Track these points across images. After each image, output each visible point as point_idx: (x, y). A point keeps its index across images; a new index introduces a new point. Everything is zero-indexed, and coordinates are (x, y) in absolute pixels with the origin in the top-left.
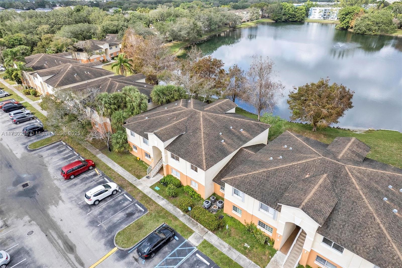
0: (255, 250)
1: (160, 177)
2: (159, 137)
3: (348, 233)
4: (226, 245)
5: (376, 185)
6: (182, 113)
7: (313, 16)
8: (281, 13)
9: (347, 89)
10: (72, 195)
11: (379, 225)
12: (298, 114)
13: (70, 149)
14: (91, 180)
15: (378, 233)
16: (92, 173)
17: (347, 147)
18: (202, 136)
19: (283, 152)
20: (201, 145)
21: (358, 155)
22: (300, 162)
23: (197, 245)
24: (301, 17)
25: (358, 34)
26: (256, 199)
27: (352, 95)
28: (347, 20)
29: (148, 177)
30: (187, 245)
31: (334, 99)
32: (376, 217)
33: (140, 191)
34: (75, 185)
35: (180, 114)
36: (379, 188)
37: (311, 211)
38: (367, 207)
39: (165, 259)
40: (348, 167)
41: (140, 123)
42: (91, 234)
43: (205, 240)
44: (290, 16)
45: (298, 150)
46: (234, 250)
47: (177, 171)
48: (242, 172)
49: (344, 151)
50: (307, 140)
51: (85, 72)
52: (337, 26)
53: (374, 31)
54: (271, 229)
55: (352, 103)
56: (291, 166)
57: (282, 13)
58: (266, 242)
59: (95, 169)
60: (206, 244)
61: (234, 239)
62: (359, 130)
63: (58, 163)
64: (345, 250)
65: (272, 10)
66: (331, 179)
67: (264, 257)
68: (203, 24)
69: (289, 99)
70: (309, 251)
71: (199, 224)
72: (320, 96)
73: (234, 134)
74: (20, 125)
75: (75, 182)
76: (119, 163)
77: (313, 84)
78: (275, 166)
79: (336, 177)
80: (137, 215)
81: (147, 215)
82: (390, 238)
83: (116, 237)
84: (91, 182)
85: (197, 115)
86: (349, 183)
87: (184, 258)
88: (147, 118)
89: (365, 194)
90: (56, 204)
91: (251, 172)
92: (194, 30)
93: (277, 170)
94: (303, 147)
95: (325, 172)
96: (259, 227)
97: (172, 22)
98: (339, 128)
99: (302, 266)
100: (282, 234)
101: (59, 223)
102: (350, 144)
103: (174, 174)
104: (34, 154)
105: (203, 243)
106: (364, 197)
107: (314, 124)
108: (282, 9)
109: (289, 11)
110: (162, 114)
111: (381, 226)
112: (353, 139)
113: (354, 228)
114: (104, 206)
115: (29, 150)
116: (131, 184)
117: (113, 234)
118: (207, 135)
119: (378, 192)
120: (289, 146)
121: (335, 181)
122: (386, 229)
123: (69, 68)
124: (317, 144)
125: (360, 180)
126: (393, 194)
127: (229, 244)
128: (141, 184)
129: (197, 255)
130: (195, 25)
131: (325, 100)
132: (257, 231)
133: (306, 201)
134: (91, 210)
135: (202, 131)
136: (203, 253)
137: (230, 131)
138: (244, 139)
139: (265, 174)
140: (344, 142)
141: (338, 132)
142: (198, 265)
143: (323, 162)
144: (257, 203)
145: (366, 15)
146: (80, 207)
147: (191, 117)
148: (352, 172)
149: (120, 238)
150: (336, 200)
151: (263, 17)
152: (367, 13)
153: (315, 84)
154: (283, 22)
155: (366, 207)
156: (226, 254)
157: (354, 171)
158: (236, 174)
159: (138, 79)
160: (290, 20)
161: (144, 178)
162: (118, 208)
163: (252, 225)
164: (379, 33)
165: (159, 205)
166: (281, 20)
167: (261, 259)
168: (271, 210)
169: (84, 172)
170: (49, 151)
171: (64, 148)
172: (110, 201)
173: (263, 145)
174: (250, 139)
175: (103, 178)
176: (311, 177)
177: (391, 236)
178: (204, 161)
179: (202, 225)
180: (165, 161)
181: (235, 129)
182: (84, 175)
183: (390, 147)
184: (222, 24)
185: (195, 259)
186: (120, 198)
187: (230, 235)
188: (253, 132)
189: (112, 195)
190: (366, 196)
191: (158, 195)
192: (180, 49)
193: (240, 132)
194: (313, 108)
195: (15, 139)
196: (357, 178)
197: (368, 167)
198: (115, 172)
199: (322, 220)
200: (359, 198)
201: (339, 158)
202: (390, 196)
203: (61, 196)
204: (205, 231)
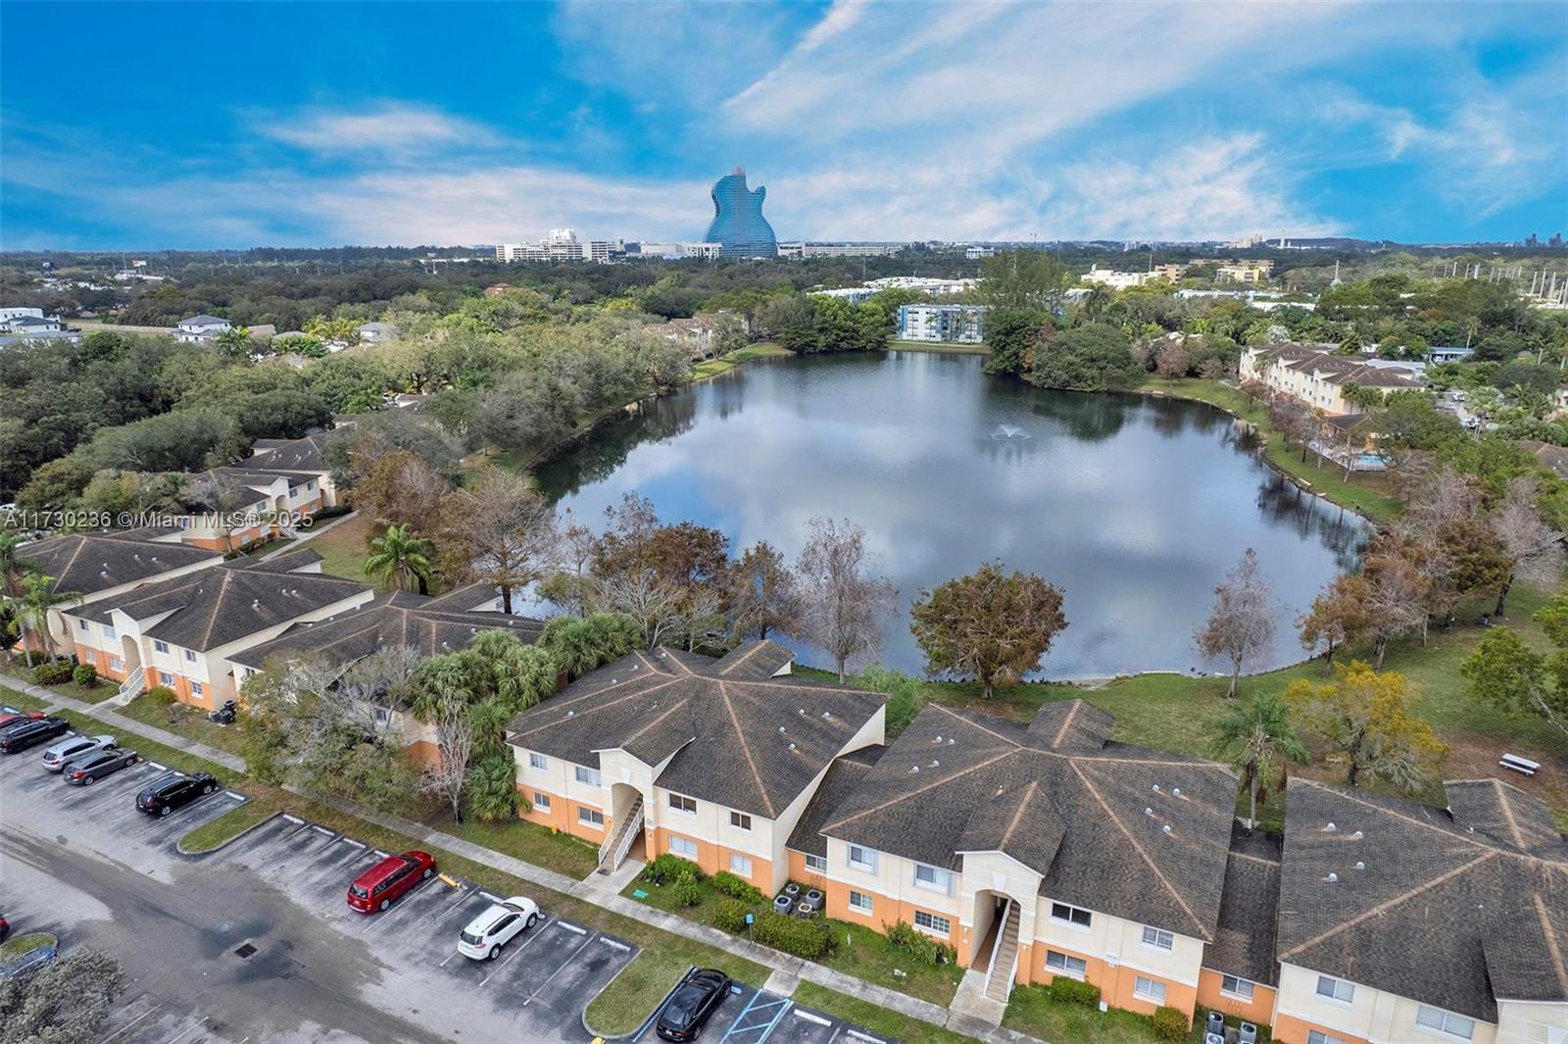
0: (918, 977)
1: (637, 867)
2: (639, 757)
3: (1093, 884)
4: (855, 980)
5: (1130, 789)
6: (669, 688)
7: (910, 331)
8: (811, 327)
9: (1047, 584)
10: (408, 950)
11: (1141, 857)
12: (942, 659)
13: (327, 832)
14: (442, 904)
15: (1142, 870)
16: (436, 888)
17: (1068, 722)
18: (742, 740)
19: (936, 752)
20: (747, 762)
21: (1092, 736)
22: (980, 766)
23: (790, 994)
24: (874, 337)
25: (1049, 389)
26: (907, 856)
27: (1061, 598)
28: (1014, 348)
29: (603, 872)
30: (766, 998)
31: (1021, 612)
32: (1136, 845)
33: (599, 909)
34: (403, 923)
35: (664, 692)
36: (1137, 794)
37: (1021, 852)
38: (1119, 829)
39: (726, 1037)
40: (1075, 760)
41: (555, 728)
42: (518, 1026)
43: (803, 980)
44: (842, 334)
45: (968, 742)
46: (875, 987)
47: (686, 839)
48: (860, 808)
49: (1062, 732)
50: (980, 719)
51: (281, 593)
52: (987, 365)
53: (1089, 382)
54: (944, 923)
55: (1063, 616)
56: (963, 777)
57: (815, 327)
58: (939, 959)
59: (441, 875)
60: (808, 989)
61: (867, 967)
62: (1093, 681)
63: (311, 876)
64: (1096, 917)
65: (781, 317)
66: (1047, 789)
67: (942, 988)
68: (575, 383)
69: (915, 622)
70: (1031, 943)
71: (778, 952)
72: (987, 608)
73: (811, 726)
74: (99, 788)
75: (398, 917)
76: (502, 850)
77: (967, 581)
78: (930, 783)
79: (1057, 784)
80: (614, 962)
81: (642, 956)
82: (1160, 875)
83: (587, 1018)
84: (447, 908)
85: (713, 691)
86: (1083, 792)
87: (771, 1025)
88: (571, 713)
89: (1113, 807)
90: (376, 979)
91: (880, 804)
92: (553, 407)
93: (935, 790)
94: (978, 734)
95: (1032, 778)
96: (916, 928)
97: (481, 387)
98: (1046, 683)
99: (1023, 986)
100: (971, 925)
101: (412, 1019)
102: (1071, 715)
103: (677, 850)
104: (213, 864)
105: (800, 988)
106: (1111, 813)
107: (986, 679)
108: (812, 313)
109: (835, 318)
110: (613, 699)
111: (1146, 857)
112: (1078, 704)
113: (1103, 872)
114: (518, 959)
115: (187, 856)
116: (566, 897)
117: (574, 1014)
118: (753, 737)
119: (1135, 800)
120: (946, 738)
121: (1055, 793)
122: (1154, 861)
123: (225, 584)
124: (1005, 725)
125: (1099, 783)
126: (1162, 800)
127: (861, 977)
128: (593, 890)
129: (797, 1012)
130: (555, 393)
131: (1001, 618)
132: (914, 938)
133: (1008, 835)
134: (485, 974)
135: (739, 729)
136: (809, 1005)
137: (801, 720)
138: (837, 736)
139: (912, 802)
140: (1060, 713)
141: (1045, 693)
142: (805, 1031)
143: (1025, 758)
144: (909, 866)
145: (1061, 336)
146: (450, 973)
147: (698, 698)
148: (1083, 770)
149: (600, 1017)
150: (1063, 828)
151: (755, 338)
152: (1062, 328)
153: (971, 581)
154: (822, 352)
155: (1118, 831)
156: (860, 998)
157: (1087, 767)
158: (848, 813)
159: (479, 603)
160: (844, 345)
161: (594, 875)
162: (556, 955)
163: (901, 926)
164: (1103, 387)
165: (662, 931)
166: (815, 348)
167: (937, 992)
168: (940, 874)
169: (412, 887)
170: (260, 848)
171: (305, 835)
172: (526, 944)
173: (874, 748)
174: (851, 735)
175: (475, 894)
176: (1007, 793)
177: (1162, 872)
178: (765, 797)
179: (786, 951)
180: (652, 819)
181: (810, 714)
182: (416, 896)
183: (1164, 713)
184: (634, 376)
185: (795, 1022)
186: (551, 934)
187: (855, 961)
188: (853, 716)
189: (525, 931)
190: (1113, 810)
191: (650, 908)
192: (517, 474)
193: (824, 721)
194: (977, 641)
195: (114, 830)
196: (1094, 779)
197: (1114, 757)
198: (501, 873)
199: (1043, 865)
200: (1104, 815)
201: (1056, 746)
202: (1158, 805)
203: (377, 959)
204: (797, 963)
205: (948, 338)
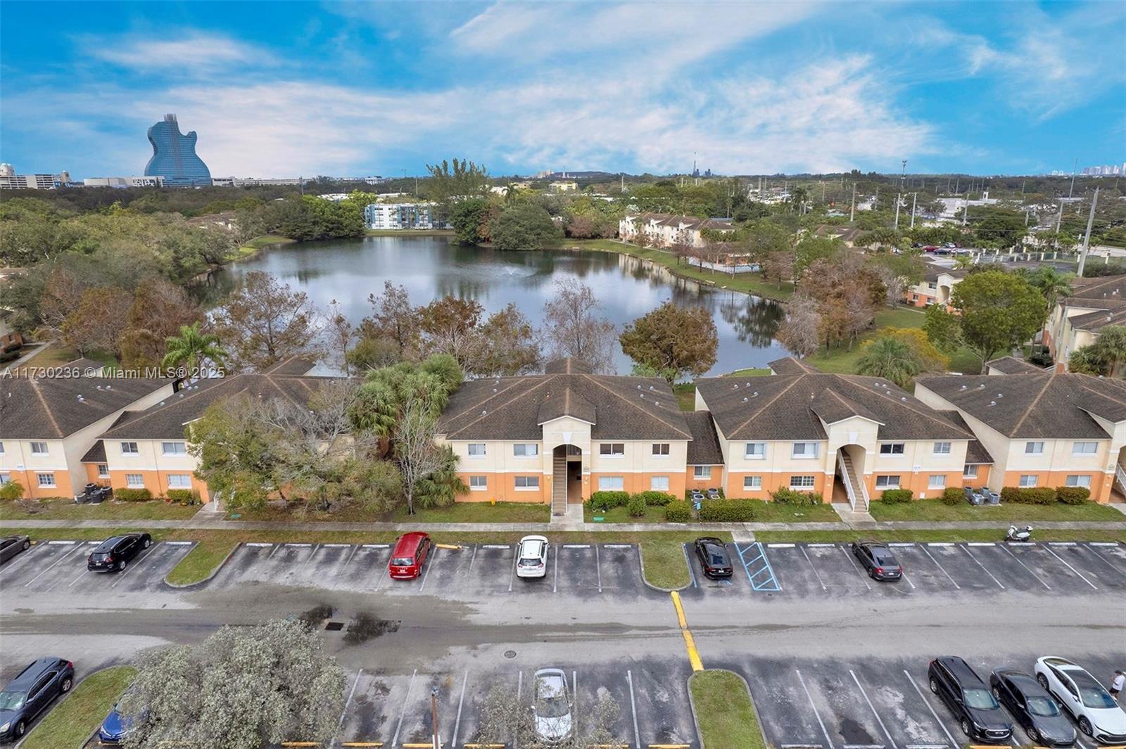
0: (811, 514)
1: (577, 507)
2: (582, 419)
3: (899, 428)
6: (548, 384)
7: (377, 223)
8: (306, 221)
11: (911, 410)
13: (302, 545)
14: (461, 561)
15: (917, 416)
16: (444, 553)
23: (753, 540)
24: (354, 227)
28: (472, 225)
29: (558, 514)
30: (743, 545)
34: (447, 578)
42: (611, 603)
43: (753, 532)
44: (330, 226)
46: (795, 524)
47: (614, 475)
48: (738, 423)
51: (96, 389)
54: (811, 479)
57: (309, 221)
58: (812, 502)
59: (438, 545)
60: (761, 534)
61: (779, 516)
64: (908, 445)
65: (282, 214)
66: (836, 390)
67: (828, 515)
70: (871, 473)
71: (723, 523)
75: (437, 576)
78: (768, 401)
79: (839, 387)
80: (629, 555)
81: (643, 547)
83: (652, 584)
84: (469, 562)
85: (582, 380)
87: (762, 555)
88: (484, 412)
90: (470, 611)
93: (776, 403)
95: (824, 387)
96: (792, 488)
100: (833, 473)
101: (531, 622)
103: (605, 487)
104: (221, 586)
105: (756, 535)
108: (305, 210)
109: (323, 214)
114: (561, 572)
115: (186, 588)
116: (549, 533)
117: (640, 585)
118: (633, 401)
128: (562, 525)
129: (768, 546)
132: (790, 496)
133: (851, 409)
134: (550, 586)
136: (770, 541)
142: (785, 552)
143: (811, 378)
149: (661, 581)
154: (317, 240)
156: (794, 530)
158: (733, 427)
159: (305, 370)
160: (332, 234)
161: (553, 517)
162: (585, 562)
163: (782, 490)
164: (540, 246)
165: (638, 532)
166: (312, 236)
170: (253, 567)
171: (284, 551)
175: (480, 548)
178: (675, 429)
179: (727, 521)
181: (643, 389)
182: (435, 561)
185: (774, 550)
186: (565, 553)
191: (615, 524)
195: (78, 591)
198: (483, 532)
199: (881, 415)
203: (454, 601)
205: (407, 226)
